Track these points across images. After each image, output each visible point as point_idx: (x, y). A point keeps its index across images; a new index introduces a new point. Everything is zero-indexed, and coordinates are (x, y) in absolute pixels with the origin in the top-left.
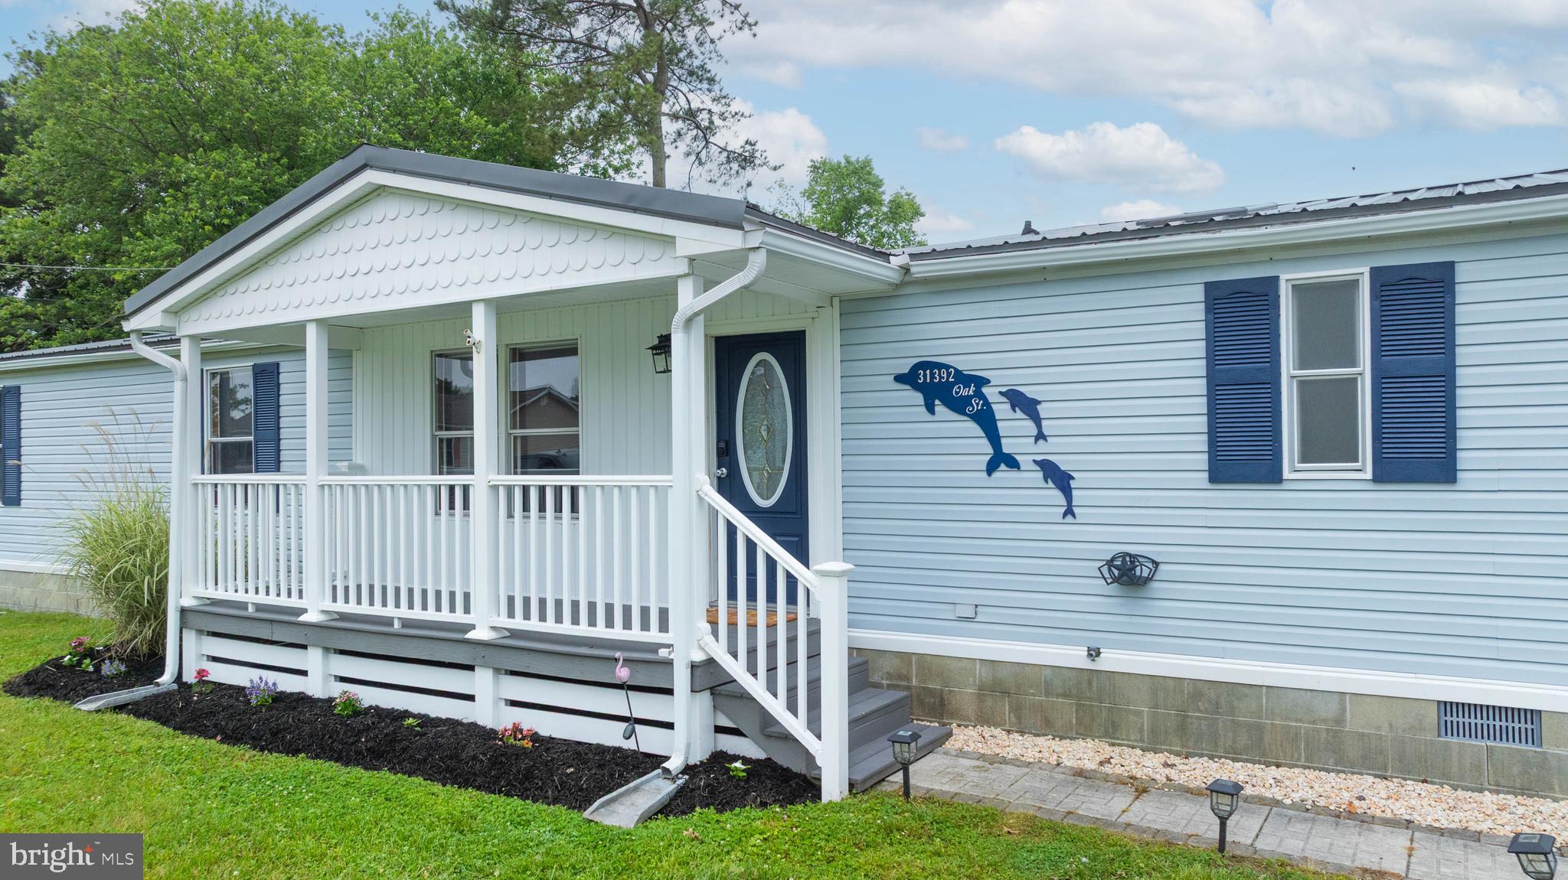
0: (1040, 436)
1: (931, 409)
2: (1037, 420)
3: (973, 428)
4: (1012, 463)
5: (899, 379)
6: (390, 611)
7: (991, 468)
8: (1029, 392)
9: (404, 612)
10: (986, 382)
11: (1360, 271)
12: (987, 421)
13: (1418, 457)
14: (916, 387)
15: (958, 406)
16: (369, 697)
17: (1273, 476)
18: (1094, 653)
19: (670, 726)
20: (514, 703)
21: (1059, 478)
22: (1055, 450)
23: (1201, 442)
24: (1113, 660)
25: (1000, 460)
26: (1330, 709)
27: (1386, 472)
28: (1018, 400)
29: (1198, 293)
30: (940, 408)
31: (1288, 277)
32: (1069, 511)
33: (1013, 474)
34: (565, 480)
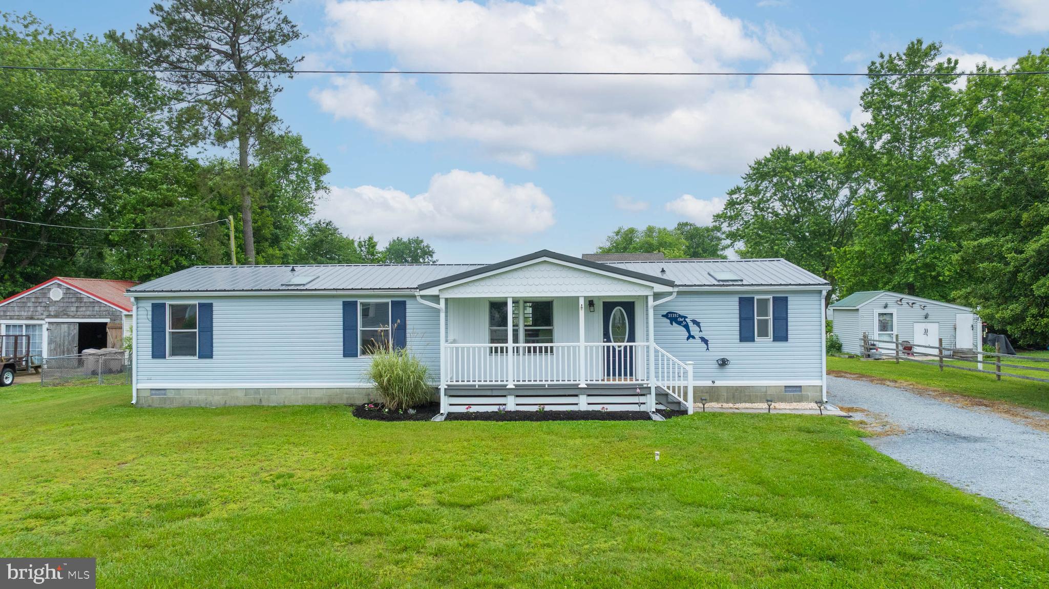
1: (672, 324)
2: (699, 327)
4: (693, 337)
5: (663, 316)
6: (544, 383)
7: (688, 339)
9: (549, 383)
10: (687, 317)
11: (770, 297)
12: (687, 327)
13: (781, 335)
14: (668, 318)
15: (679, 323)
17: (753, 340)
18: (713, 382)
19: (645, 403)
21: (705, 341)
22: (703, 334)
23: (738, 333)
24: (718, 383)
25: (690, 336)
26: (764, 390)
27: (776, 339)
28: (695, 322)
29: (737, 299)
30: (674, 323)
31: (756, 297)
32: (708, 349)
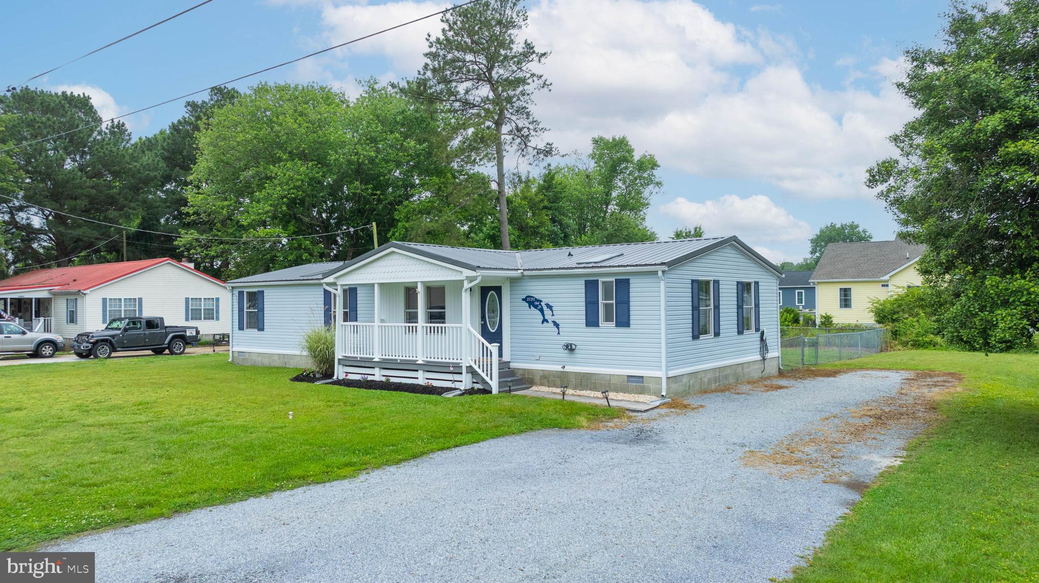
0: (553, 315)
1: (530, 307)
2: (552, 311)
3: (539, 313)
4: (547, 321)
5: (523, 300)
6: (397, 358)
7: (543, 323)
8: (551, 304)
9: (401, 358)
10: (541, 301)
11: (613, 280)
12: (542, 311)
13: (623, 321)
14: (527, 302)
15: (536, 307)
16: (393, 380)
17: (598, 325)
18: (564, 367)
19: (462, 381)
20: (427, 379)
21: (556, 325)
23: (584, 317)
24: (569, 369)
25: (545, 321)
26: (608, 378)
27: (619, 325)
28: (549, 306)
29: (584, 283)
30: (532, 307)
31: (601, 280)
32: (559, 333)
33: (547, 324)
34: (443, 325)
